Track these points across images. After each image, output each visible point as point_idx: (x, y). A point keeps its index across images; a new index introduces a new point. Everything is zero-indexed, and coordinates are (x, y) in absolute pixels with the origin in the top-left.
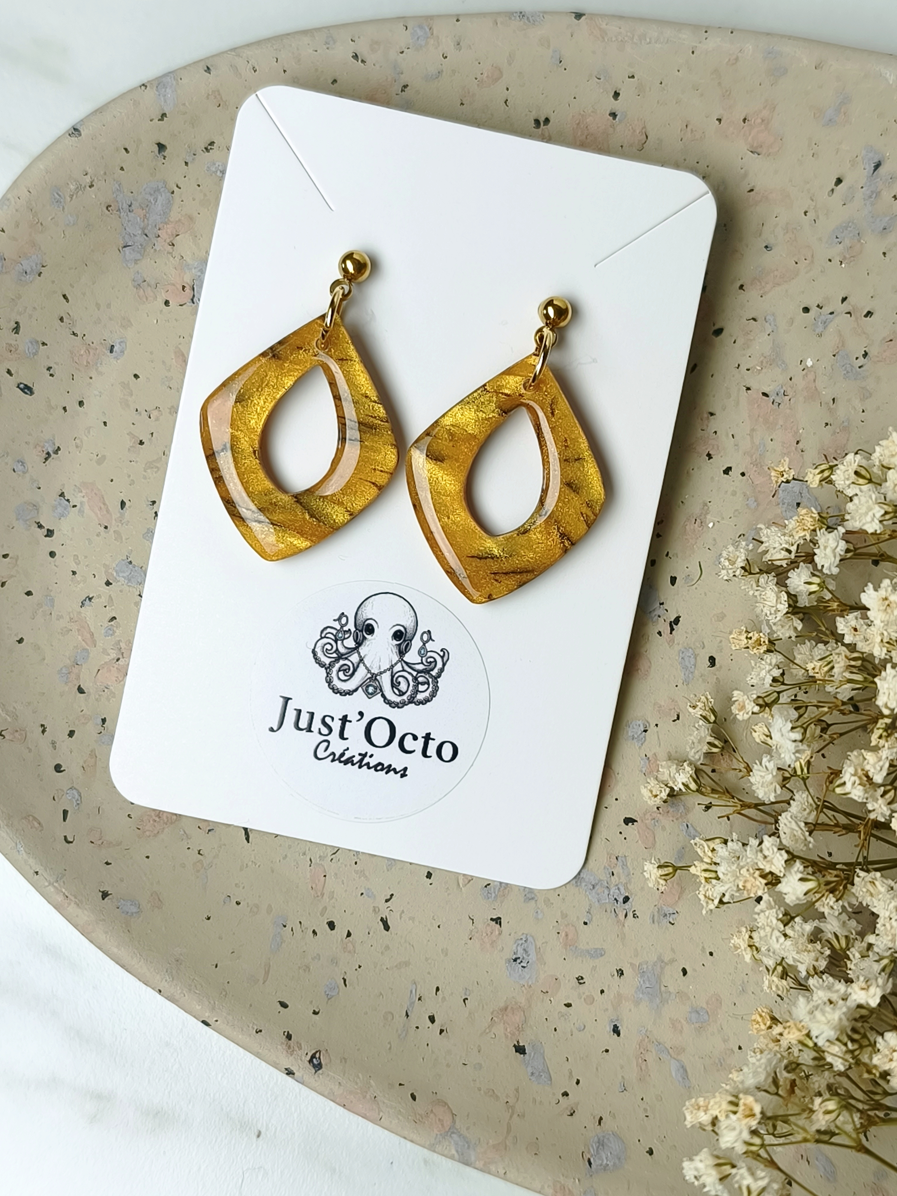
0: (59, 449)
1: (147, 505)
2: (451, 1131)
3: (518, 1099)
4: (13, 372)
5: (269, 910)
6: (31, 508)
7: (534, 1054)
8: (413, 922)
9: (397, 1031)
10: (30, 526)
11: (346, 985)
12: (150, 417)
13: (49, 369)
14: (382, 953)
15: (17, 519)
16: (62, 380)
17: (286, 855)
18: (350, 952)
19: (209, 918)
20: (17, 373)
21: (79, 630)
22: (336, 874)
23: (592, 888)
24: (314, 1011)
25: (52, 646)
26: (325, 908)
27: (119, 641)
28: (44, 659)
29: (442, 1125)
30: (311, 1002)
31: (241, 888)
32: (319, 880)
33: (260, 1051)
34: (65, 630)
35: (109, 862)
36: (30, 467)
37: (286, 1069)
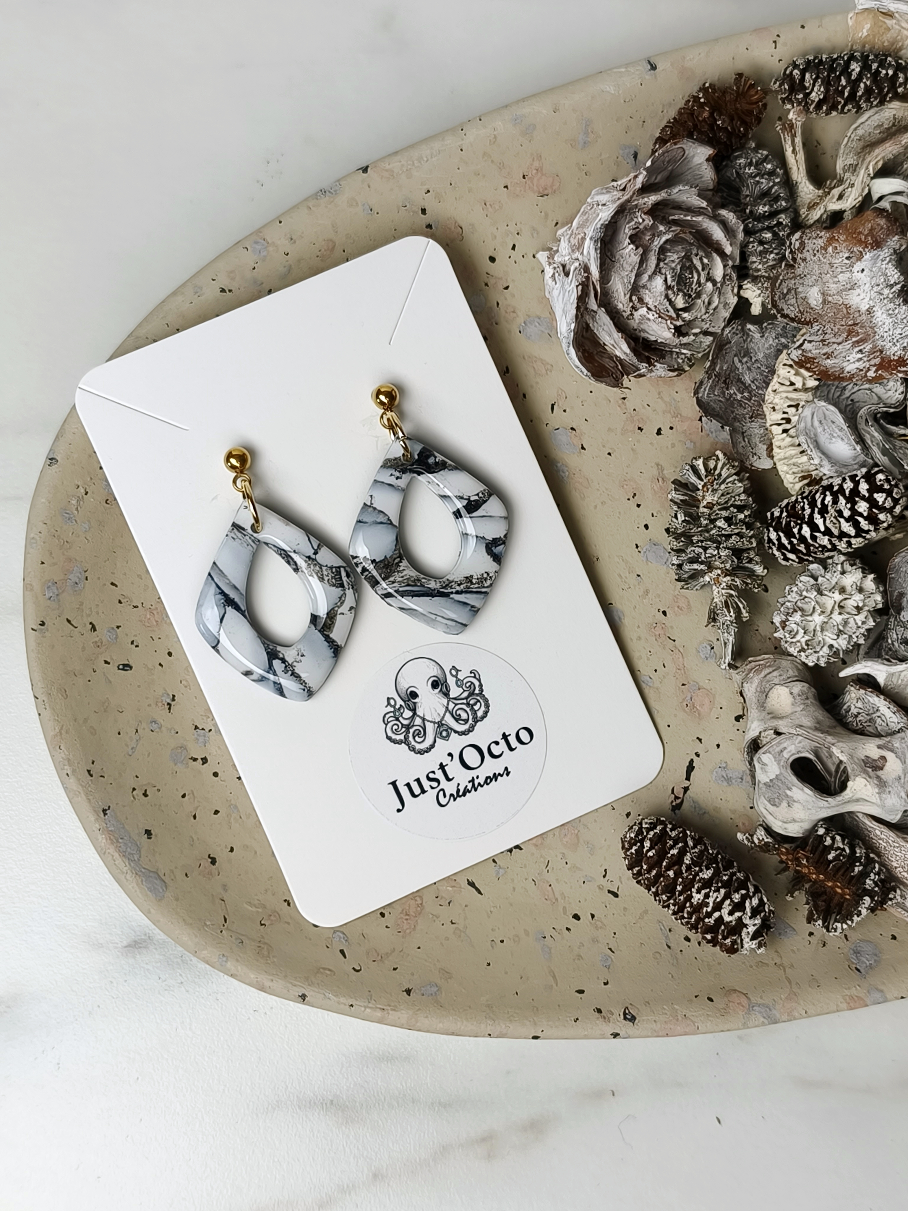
0: (174, 696)
2: (751, 1006)
3: (781, 957)
4: (109, 661)
5: (527, 933)
6: (180, 751)
9: (669, 962)
10: (187, 764)
11: (613, 952)
13: (132, 643)
14: (624, 915)
15: (176, 764)
16: (146, 645)
18: (601, 928)
19: (489, 964)
20: (112, 659)
22: (557, 880)
24: (604, 983)
26: (564, 908)
29: (742, 1006)
30: (598, 978)
31: (497, 929)
32: (548, 892)
33: (586, 1033)
35: (395, 967)
36: (162, 721)
37: (612, 1035)
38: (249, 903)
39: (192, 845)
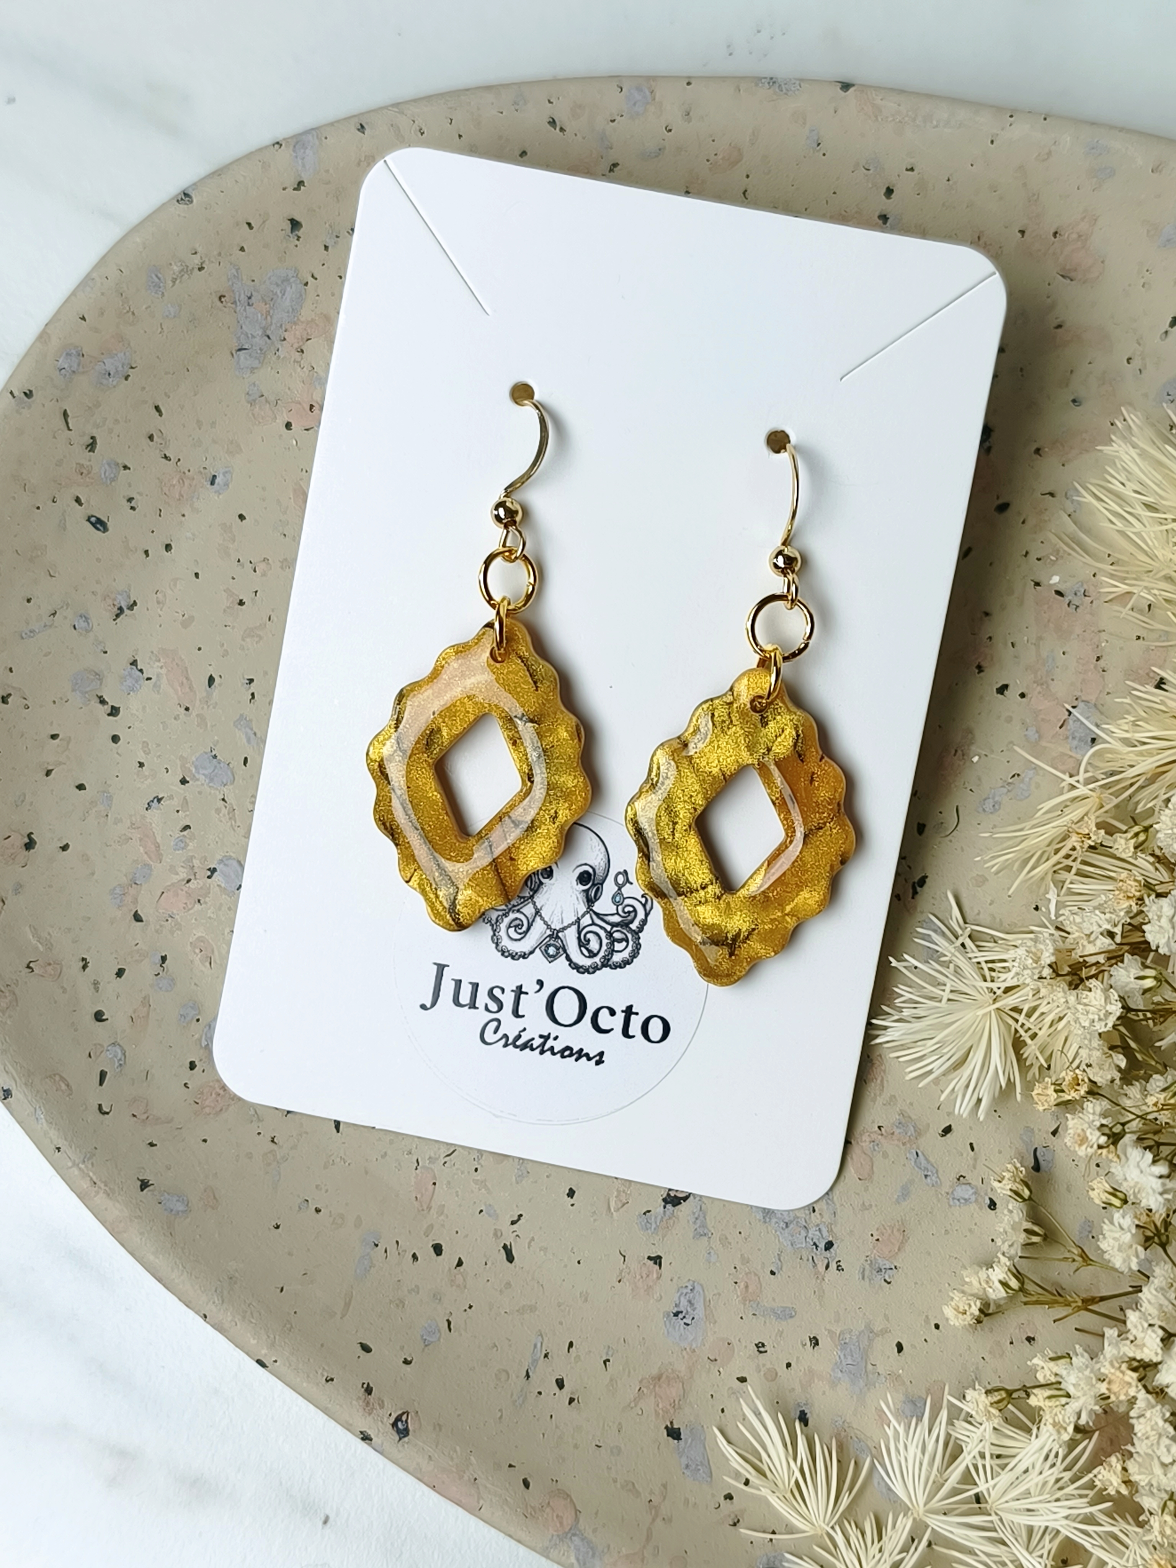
0: (135, 603)
1: (243, 684)
2: (572, 1532)
3: (665, 1498)
4: (83, 501)
5: (358, 1222)
6: (92, 677)
7: (692, 1440)
8: (545, 1255)
9: (512, 1395)
10: (89, 701)
11: (450, 1330)
12: (255, 571)
13: (130, 500)
14: (501, 1291)
15: (73, 690)
16: (145, 516)
17: (386, 1153)
18: (458, 1286)
19: (278, 1227)
20: (88, 502)
21: (141, 840)
22: (449, 1183)
23: (784, 1226)
24: (405, 1359)
25: (105, 857)
26: (431, 1226)
27: (192, 857)
28: (93, 874)
29: (561, 1523)
30: (402, 1348)
31: (323, 1191)
32: (426, 1189)
33: (330, 1406)
34: (123, 837)
35: (155, 1142)
36: (95, 625)
37: (361, 1433)
38: (35, 930)
39: (17, 806)
